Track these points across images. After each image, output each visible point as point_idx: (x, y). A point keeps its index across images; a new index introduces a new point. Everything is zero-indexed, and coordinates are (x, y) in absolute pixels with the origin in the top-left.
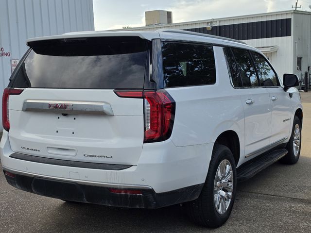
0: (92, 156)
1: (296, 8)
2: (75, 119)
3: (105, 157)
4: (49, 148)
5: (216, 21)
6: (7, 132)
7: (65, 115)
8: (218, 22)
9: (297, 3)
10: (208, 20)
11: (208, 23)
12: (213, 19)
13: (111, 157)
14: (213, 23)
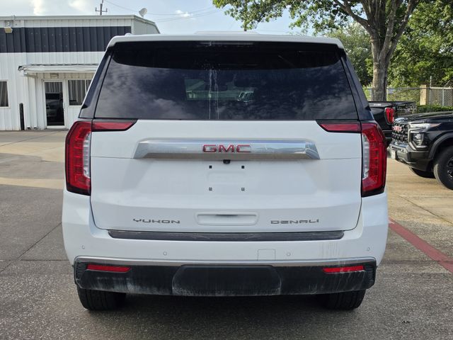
0: (286, 222)
1: (101, 11)
2: (243, 167)
3: (306, 221)
4: (200, 217)
5: (20, 21)
6: (87, 197)
7: (227, 162)
8: (22, 22)
9: (101, 5)
10: (6, 17)
11: (6, 21)
12: (15, 17)
13: (318, 221)
14: (15, 23)
